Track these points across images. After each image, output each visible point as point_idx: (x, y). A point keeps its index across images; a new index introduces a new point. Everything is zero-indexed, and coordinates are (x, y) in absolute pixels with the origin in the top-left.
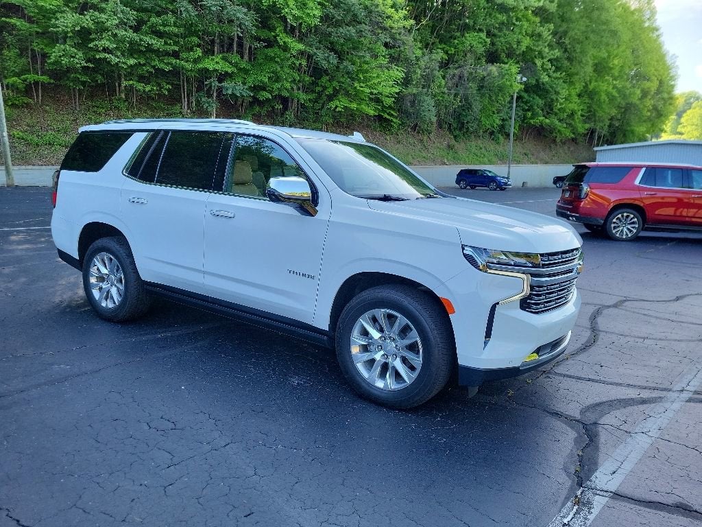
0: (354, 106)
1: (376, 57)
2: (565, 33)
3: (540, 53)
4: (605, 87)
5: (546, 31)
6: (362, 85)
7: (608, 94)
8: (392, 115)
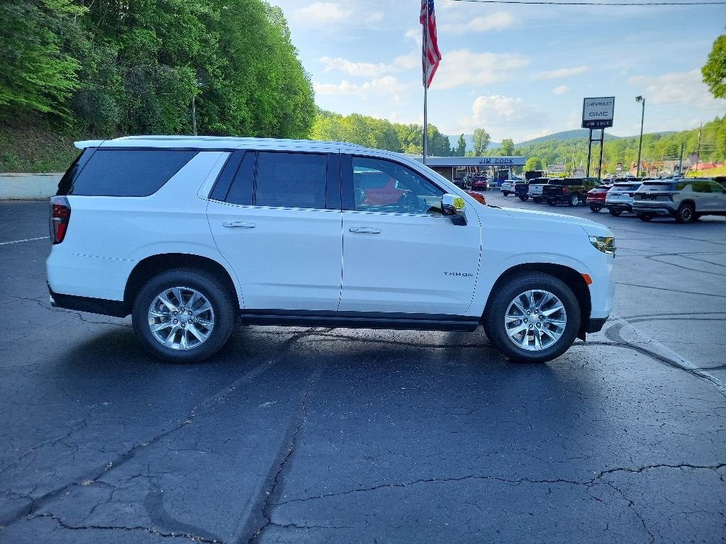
0: (22, 100)
1: (45, 43)
2: (229, 42)
3: (209, 59)
4: (266, 96)
5: (213, 38)
6: (31, 75)
7: (270, 103)
8: (64, 112)
